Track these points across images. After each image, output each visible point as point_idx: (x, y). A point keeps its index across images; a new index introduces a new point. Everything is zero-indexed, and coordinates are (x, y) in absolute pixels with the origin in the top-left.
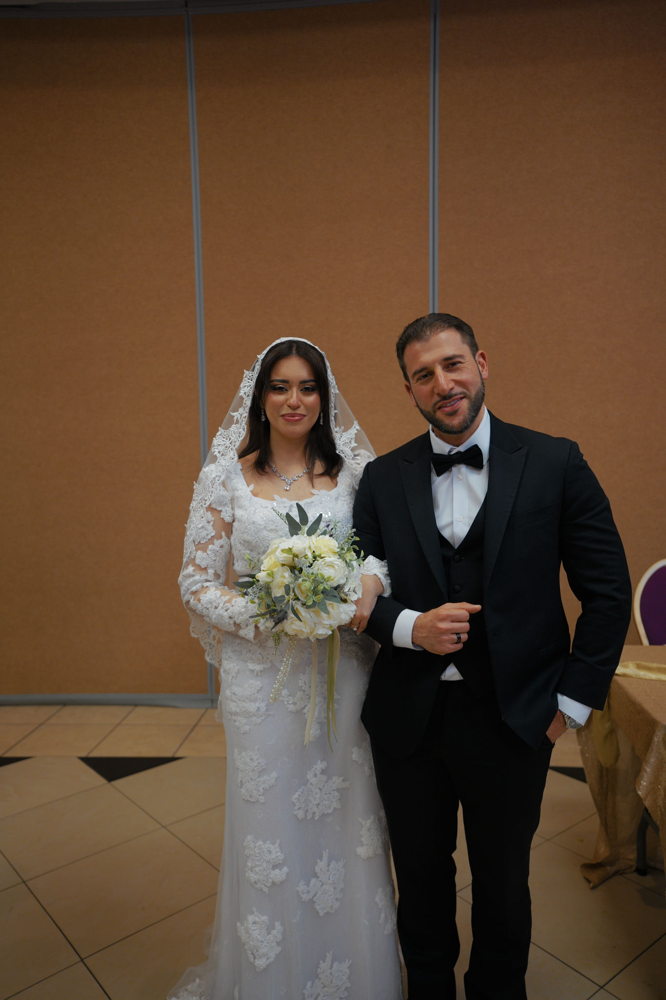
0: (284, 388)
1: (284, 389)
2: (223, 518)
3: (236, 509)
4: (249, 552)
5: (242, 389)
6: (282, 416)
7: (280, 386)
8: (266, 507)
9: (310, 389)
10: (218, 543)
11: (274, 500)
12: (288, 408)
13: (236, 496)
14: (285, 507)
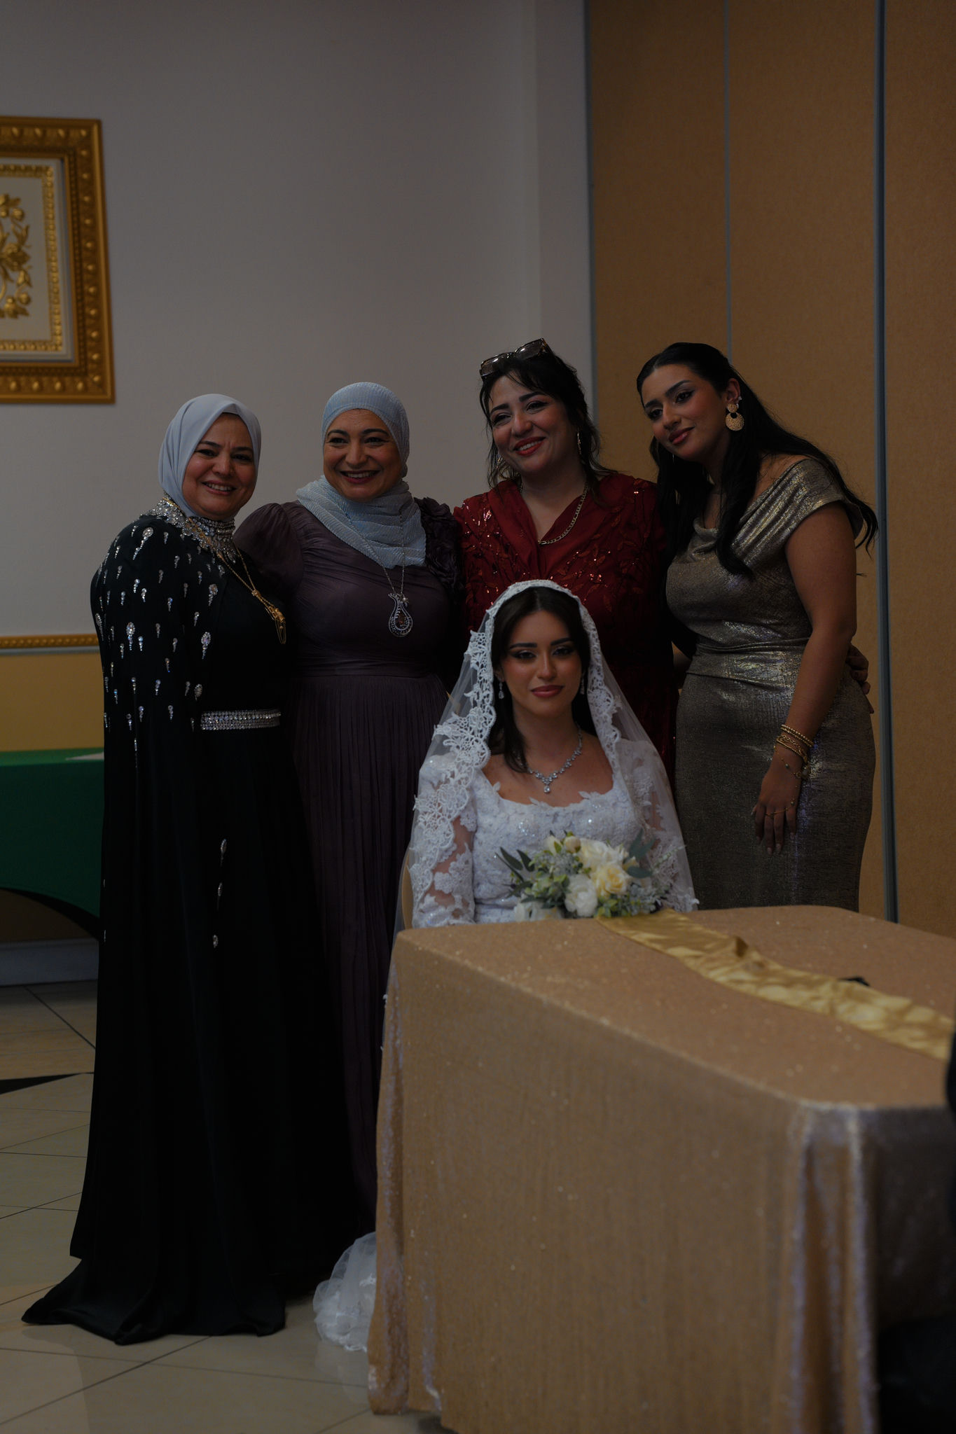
0: (530, 653)
1: (530, 656)
2: (464, 826)
3: (479, 815)
4: (500, 873)
5: (472, 658)
6: (533, 691)
7: (525, 651)
8: (523, 814)
9: (566, 652)
10: (461, 858)
11: (531, 803)
12: (538, 680)
13: (478, 797)
14: (547, 816)
